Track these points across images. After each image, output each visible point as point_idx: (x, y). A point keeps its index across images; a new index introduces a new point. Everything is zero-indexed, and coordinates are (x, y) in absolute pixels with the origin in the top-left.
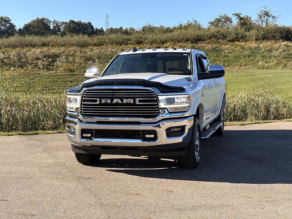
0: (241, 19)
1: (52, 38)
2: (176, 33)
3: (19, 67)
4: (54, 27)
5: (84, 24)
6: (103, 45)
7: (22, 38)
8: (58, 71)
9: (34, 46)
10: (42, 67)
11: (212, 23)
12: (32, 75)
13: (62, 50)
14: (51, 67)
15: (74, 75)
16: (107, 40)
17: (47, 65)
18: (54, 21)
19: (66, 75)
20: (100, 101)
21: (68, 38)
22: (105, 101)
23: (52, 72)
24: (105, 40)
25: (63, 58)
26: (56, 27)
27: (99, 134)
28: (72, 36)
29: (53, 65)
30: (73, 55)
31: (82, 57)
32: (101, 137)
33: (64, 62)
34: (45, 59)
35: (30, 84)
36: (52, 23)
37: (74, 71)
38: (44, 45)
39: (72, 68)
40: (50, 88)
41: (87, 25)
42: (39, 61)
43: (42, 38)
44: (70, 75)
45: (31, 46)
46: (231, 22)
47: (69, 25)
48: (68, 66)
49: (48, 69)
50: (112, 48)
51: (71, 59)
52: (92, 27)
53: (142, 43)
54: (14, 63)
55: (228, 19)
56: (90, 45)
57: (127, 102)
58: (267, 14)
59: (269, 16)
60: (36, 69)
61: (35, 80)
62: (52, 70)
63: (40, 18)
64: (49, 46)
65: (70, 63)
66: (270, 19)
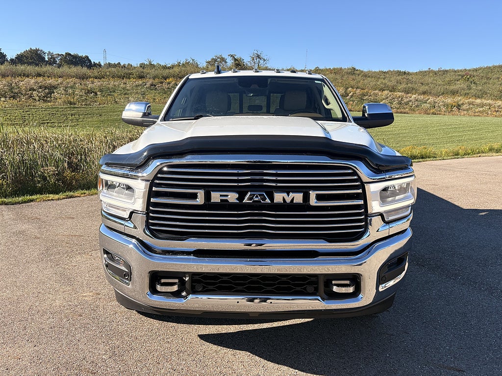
0: (236, 60)
1: (48, 68)
2: (176, 70)
3: (11, 97)
4: (49, 59)
5: (81, 57)
6: (104, 78)
7: (13, 67)
8: (57, 103)
9: (28, 76)
10: (37, 98)
11: (208, 62)
12: (27, 106)
13: (59, 81)
14: (48, 99)
15: (74, 107)
16: (108, 73)
17: (44, 97)
18: (49, 52)
19: (66, 108)
20: (208, 197)
21: (66, 69)
22: (221, 196)
23: (49, 104)
24: (106, 73)
25: (61, 90)
26: (51, 58)
27: (202, 282)
28: (70, 68)
29: (51, 97)
30: (71, 87)
31: (82, 89)
32: (206, 291)
33: (63, 94)
34: (40, 90)
35: (24, 117)
36: (46, 55)
37: (75, 104)
38: (39, 75)
39: (72, 100)
40: (48, 121)
41: (84, 58)
42: (34, 92)
43: (37, 68)
44: (71, 107)
45: (24, 76)
46: (226, 62)
47: (65, 58)
48: (68, 98)
49: (45, 101)
50: (115, 81)
51: (70, 91)
52: (90, 61)
53: (144, 78)
54: (5, 94)
55: (223, 60)
56: (90, 77)
57: (284, 199)
58: (258, 56)
59: (261, 59)
60: (31, 100)
61: (30, 112)
62: (49, 102)
63: (34, 48)
64: (44, 76)
65: (70, 95)
66: (262, 61)
